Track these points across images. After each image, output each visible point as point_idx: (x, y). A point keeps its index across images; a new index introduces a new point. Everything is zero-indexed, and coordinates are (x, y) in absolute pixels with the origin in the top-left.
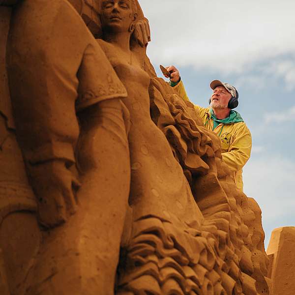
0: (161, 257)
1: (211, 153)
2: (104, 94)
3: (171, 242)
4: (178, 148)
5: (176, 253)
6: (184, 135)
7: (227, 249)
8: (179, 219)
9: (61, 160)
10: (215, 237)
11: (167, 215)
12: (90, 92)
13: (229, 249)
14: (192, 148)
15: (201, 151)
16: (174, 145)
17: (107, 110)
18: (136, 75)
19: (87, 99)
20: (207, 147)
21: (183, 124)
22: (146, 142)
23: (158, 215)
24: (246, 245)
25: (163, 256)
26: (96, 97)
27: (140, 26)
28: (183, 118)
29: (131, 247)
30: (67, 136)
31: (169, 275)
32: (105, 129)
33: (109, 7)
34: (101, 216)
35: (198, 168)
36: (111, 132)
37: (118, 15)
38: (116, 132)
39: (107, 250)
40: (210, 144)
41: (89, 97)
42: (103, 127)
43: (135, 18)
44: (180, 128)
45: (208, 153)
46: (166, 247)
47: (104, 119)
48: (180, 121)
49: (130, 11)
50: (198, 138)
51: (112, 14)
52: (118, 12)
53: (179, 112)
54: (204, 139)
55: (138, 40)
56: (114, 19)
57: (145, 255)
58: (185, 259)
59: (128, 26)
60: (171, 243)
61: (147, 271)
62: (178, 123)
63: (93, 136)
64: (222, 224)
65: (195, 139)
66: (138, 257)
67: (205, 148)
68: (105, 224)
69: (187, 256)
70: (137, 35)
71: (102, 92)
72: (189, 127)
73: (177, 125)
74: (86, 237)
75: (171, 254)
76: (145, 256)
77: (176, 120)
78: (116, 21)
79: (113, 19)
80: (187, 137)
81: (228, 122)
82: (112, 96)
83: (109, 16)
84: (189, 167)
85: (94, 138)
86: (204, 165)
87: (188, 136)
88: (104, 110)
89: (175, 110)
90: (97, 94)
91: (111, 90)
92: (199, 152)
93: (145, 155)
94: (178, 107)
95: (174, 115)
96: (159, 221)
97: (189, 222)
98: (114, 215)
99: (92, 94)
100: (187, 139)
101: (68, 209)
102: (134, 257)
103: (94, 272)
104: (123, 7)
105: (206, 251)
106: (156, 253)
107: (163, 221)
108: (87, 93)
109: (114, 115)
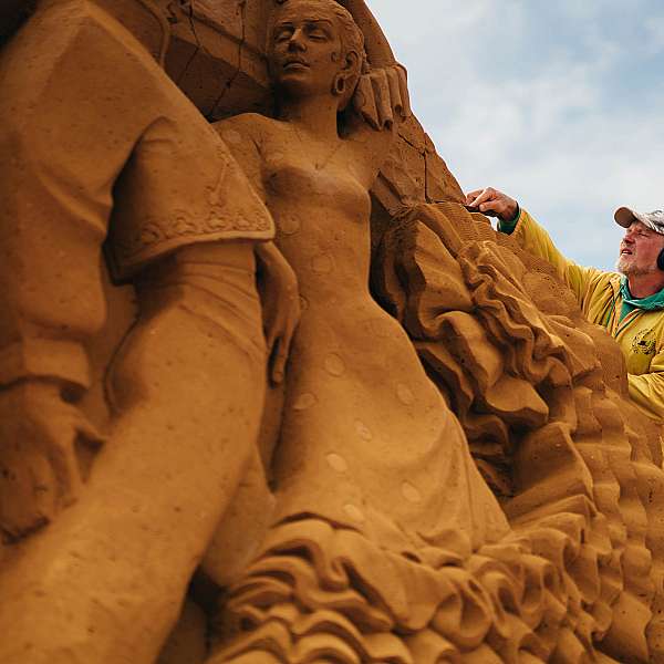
0: (306, 610)
1: (562, 376)
2: (188, 232)
3: (339, 575)
4: (466, 365)
5: (350, 600)
6: (491, 333)
7: (546, 602)
8: (399, 525)
9: (45, 380)
10: (507, 570)
11: (354, 513)
12: (154, 228)
13: (553, 600)
14: (513, 364)
15: (534, 371)
16: (458, 357)
17: (198, 268)
18: (330, 192)
19: (147, 244)
20: (551, 361)
21: (492, 308)
22: (340, 347)
23: (327, 514)
24: (642, 595)
25: (313, 606)
26: (168, 238)
27: (372, 80)
28: (492, 294)
29: (237, 586)
30: (64, 327)
31: (316, 650)
32: (189, 312)
33: (283, 40)
34: (135, 510)
35: (520, 412)
36: (205, 318)
37: (300, 55)
38: (221, 320)
39: (134, 587)
40: (560, 354)
41: (148, 237)
42: (183, 308)
43: (349, 62)
44: (484, 318)
45: (552, 376)
46: (327, 586)
47: (187, 288)
48: (485, 300)
49: (336, 46)
50: (524, 340)
51: (288, 55)
52: (301, 49)
53: (483, 281)
54: (541, 341)
55: (363, 113)
56: (291, 66)
57: (265, 603)
58: (378, 615)
59: (330, 82)
60: (340, 578)
61: (261, 640)
62: (479, 307)
63: (152, 328)
64: (545, 541)
65: (519, 343)
66: (249, 609)
67: (545, 364)
68: (145, 528)
69: (388, 610)
70: (360, 101)
71: (184, 227)
72: (504, 316)
73: (476, 311)
74: (75, 555)
75: (336, 602)
76: (265, 607)
77: (473, 300)
78: (295, 70)
79: (288, 66)
80: (500, 339)
81: (650, 306)
82: (215, 236)
83: (283, 60)
84: (497, 410)
85: (153, 332)
86: (536, 403)
87: (502, 336)
88: (189, 268)
89: (475, 277)
90: (170, 232)
91: (216, 222)
92: (529, 373)
93: (335, 376)
94: (484, 270)
95: (471, 287)
96: (325, 527)
97: (430, 534)
98: (178, 509)
99: (158, 232)
100: (499, 342)
101: (60, 493)
102: (239, 610)
103: (77, 635)
104: (316, 39)
105: (460, 601)
106: (292, 599)
107: (336, 526)
108: (146, 230)
109: (220, 280)
